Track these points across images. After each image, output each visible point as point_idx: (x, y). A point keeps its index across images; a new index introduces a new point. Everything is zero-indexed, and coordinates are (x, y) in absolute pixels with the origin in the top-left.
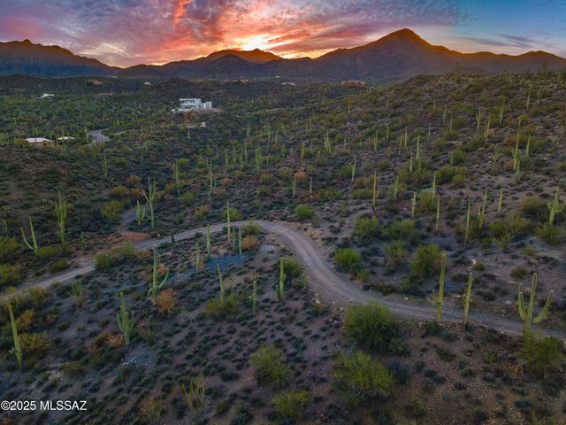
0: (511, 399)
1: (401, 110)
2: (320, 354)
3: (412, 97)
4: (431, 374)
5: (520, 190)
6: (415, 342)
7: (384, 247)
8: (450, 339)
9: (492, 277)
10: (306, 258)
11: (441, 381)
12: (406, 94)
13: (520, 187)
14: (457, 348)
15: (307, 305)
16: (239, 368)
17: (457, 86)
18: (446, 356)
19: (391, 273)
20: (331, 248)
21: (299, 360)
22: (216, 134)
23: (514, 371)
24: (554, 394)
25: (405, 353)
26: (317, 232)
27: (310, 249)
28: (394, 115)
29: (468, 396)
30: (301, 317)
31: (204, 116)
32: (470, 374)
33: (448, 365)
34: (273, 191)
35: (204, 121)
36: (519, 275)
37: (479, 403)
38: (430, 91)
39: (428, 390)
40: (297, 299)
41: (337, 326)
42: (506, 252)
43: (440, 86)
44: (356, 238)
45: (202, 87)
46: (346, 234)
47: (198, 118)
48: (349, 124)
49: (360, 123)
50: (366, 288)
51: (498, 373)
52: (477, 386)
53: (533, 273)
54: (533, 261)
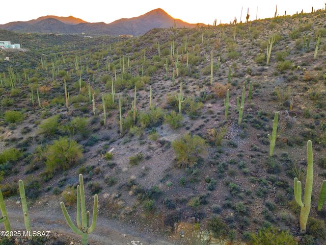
1: (141, 47)
3: (148, 40)
5: (175, 89)
12: (145, 39)
13: (175, 87)
22: (17, 65)
28: (135, 51)
31: (10, 53)
34: (19, 102)
35: (9, 56)
38: (158, 37)
42: (140, 139)
43: (164, 33)
44: (41, 136)
45: (23, 36)
47: (4, 54)
48: (108, 57)
49: (115, 56)
53: (148, 158)
54: (154, 145)
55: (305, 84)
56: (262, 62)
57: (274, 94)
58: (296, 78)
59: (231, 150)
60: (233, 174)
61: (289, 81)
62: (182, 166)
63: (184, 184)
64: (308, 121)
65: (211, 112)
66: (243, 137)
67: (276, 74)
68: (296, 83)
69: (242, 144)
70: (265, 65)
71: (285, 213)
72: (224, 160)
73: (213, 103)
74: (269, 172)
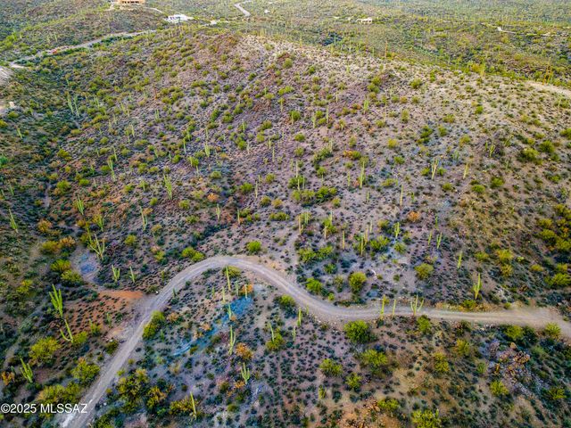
0: (420, 346)
2: (343, 352)
4: (391, 346)
5: (371, 208)
6: (376, 332)
7: (320, 266)
8: (389, 326)
9: (387, 283)
10: (287, 289)
11: (395, 348)
13: (370, 205)
14: (394, 329)
15: (315, 325)
16: (312, 373)
17: (267, 52)
18: (391, 335)
19: (340, 290)
20: (294, 276)
21: (336, 359)
23: (417, 334)
24: (431, 340)
25: (377, 340)
26: (276, 264)
27: (282, 280)
29: (407, 351)
30: (318, 334)
32: (403, 341)
33: (394, 339)
36: (397, 278)
37: (411, 353)
39: (394, 354)
40: (307, 323)
41: (339, 334)
42: (385, 262)
44: (302, 264)
46: (295, 262)
50: (335, 304)
51: (412, 337)
52: (408, 345)
53: (401, 276)
54: (398, 267)
55: (462, 209)
56: (427, 175)
57: (447, 220)
58: (456, 203)
59: (439, 267)
60: (445, 280)
61: (453, 206)
62: (421, 278)
63: (427, 287)
64: (469, 242)
65: (416, 238)
66: (441, 257)
67: (443, 197)
68: (457, 208)
69: (443, 261)
70: (430, 179)
71: (469, 294)
72: (439, 273)
73: (411, 227)
74: (460, 277)
